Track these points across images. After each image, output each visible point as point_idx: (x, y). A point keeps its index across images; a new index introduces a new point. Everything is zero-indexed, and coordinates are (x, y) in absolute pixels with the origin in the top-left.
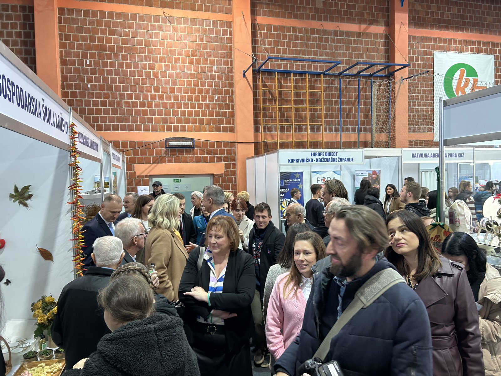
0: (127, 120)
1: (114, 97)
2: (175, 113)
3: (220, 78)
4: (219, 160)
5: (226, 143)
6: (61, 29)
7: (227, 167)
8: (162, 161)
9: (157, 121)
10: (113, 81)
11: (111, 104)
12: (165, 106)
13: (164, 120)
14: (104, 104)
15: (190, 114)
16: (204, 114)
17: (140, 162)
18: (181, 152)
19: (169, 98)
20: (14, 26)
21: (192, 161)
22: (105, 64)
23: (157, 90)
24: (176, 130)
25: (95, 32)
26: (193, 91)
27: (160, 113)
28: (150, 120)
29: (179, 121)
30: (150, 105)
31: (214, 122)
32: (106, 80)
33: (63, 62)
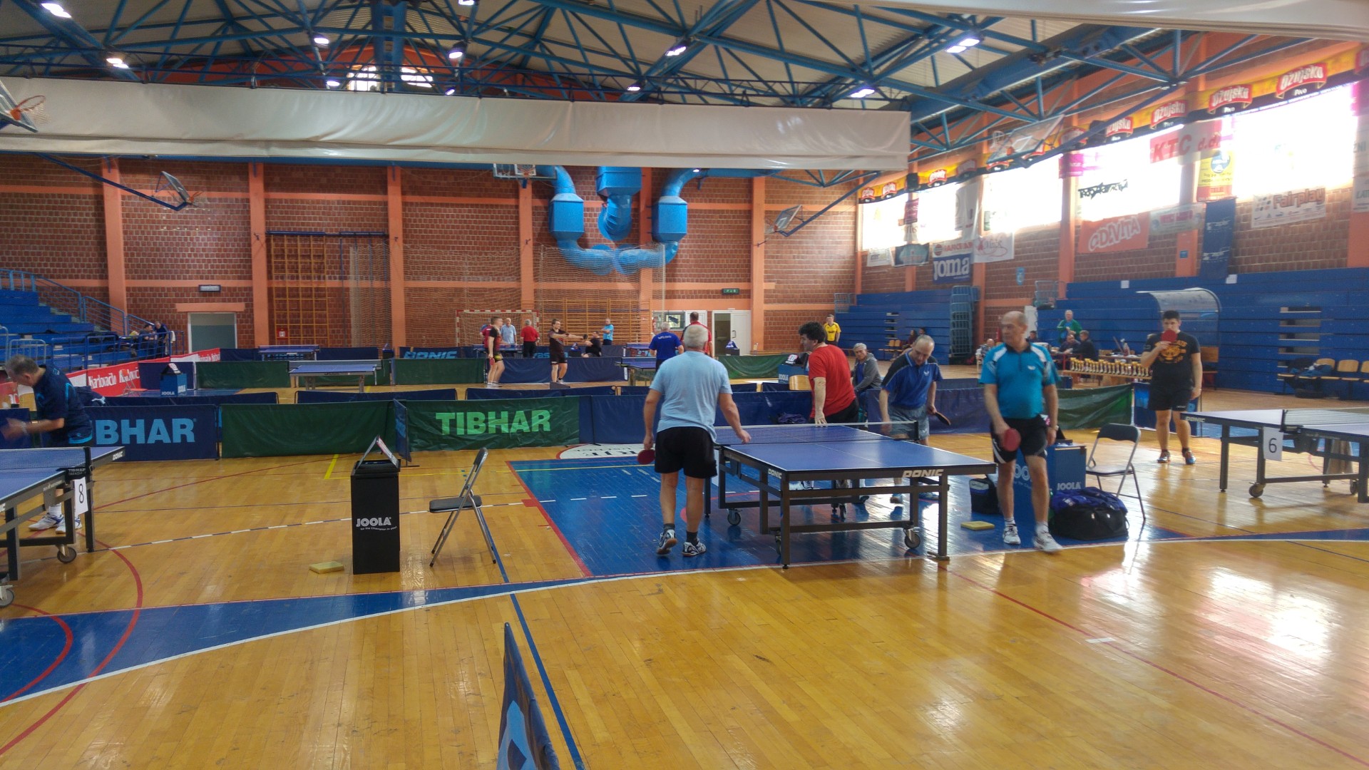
0: (170, 272)
1: (161, 255)
2: (206, 266)
3: (241, 240)
4: (240, 301)
5: (245, 289)
6: (123, 210)
7: (247, 306)
8: (197, 301)
9: (193, 272)
10: (161, 244)
11: (159, 261)
12: (198, 261)
13: (198, 272)
14: (154, 261)
15: (218, 267)
16: (228, 267)
17: (180, 301)
18: (211, 296)
19: (201, 255)
20: (90, 209)
21: (218, 301)
22: (154, 233)
23: (192, 250)
24: (207, 278)
25: (148, 211)
26: (220, 250)
27: (195, 266)
28: (187, 272)
29: (209, 272)
30: (187, 261)
31: (237, 272)
32: (155, 244)
33: (125, 233)
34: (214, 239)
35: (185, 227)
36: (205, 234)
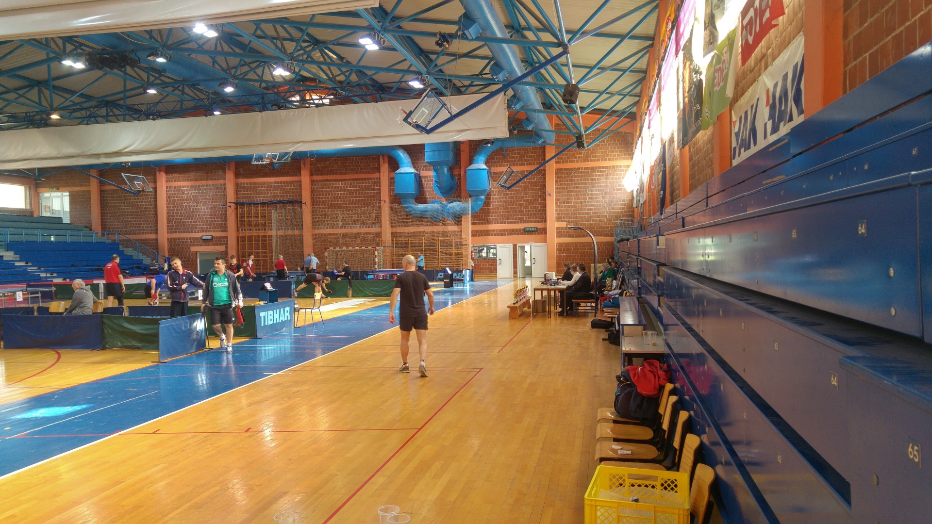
1: (184, 219)
2: (206, 225)
4: (221, 244)
5: (225, 237)
6: (167, 194)
7: (226, 247)
8: (201, 245)
9: (199, 228)
10: (184, 213)
11: (183, 222)
12: (202, 222)
13: (202, 228)
14: (180, 222)
15: (211, 225)
16: (217, 224)
17: (193, 246)
18: (208, 242)
19: (203, 218)
21: (212, 245)
22: (181, 207)
23: (199, 215)
24: (206, 232)
25: (178, 194)
26: (212, 215)
27: (200, 225)
28: (196, 228)
29: (207, 228)
30: (196, 222)
31: (219, 227)
32: (181, 212)
33: (167, 207)
34: (210, 208)
35: (196, 202)
36: (205, 205)
